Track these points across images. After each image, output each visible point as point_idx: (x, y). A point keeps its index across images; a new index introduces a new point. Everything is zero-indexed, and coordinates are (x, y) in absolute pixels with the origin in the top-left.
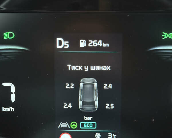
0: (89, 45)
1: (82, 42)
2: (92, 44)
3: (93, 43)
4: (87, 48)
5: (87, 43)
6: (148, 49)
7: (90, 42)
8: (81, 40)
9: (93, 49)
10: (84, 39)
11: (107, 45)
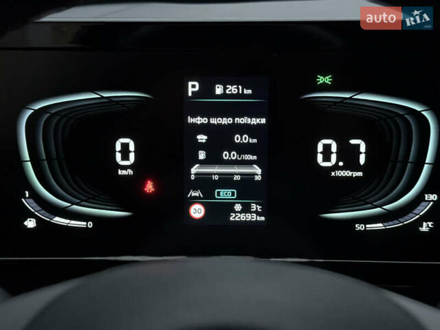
0: (227, 92)
1: (218, 87)
2: (231, 91)
3: (232, 89)
4: (224, 95)
5: (225, 89)
6: (300, 96)
7: (228, 88)
8: (217, 86)
9: (232, 96)
10: (221, 84)
11: (250, 92)
